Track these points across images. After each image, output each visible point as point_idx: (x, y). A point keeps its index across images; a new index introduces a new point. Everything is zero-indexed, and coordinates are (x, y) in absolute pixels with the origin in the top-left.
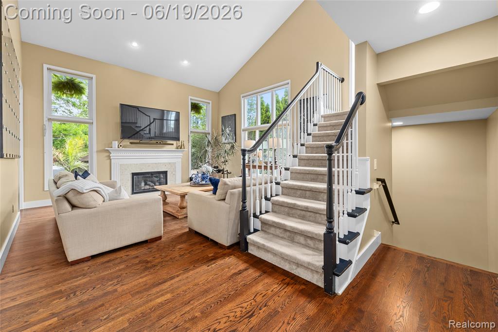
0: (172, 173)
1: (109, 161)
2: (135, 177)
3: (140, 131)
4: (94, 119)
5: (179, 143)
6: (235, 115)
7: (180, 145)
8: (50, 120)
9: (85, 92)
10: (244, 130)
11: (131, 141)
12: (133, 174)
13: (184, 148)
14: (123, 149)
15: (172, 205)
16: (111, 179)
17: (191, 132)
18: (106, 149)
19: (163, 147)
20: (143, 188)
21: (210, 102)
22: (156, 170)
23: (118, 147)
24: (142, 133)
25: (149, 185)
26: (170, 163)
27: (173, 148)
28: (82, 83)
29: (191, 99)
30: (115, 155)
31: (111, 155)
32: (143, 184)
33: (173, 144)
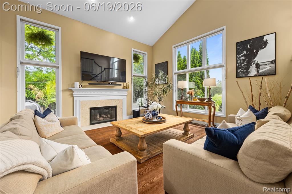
0: (120, 107)
1: (72, 98)
2: (92, 111)
3: (94, 77)
4: (59, 64)
5: (125, 84)
6: (167, 62)
7: (126, 85)
8: (22, 63)
9: (53, 42)
10: (175, 74)
11: (90, 82)
12: (91, 109)
13: (129, 88)
14: (83, 88)
15: (127, 141)
16: (73, 116)
17: (133, 76)
18: (70, 88)
19: (113, 87)
20: (98, 120)
21: (147, 53)
22: (108, 105)
23: (79, 87)
24: (96, 78)
25: (103, 117)
26: (118, 100)
27: (120, 88)
28: (51, 35)
29: (133, 51)
30: (77, 93)
31: (73, 93)
32: (98, 117)
33: (121, 85)
